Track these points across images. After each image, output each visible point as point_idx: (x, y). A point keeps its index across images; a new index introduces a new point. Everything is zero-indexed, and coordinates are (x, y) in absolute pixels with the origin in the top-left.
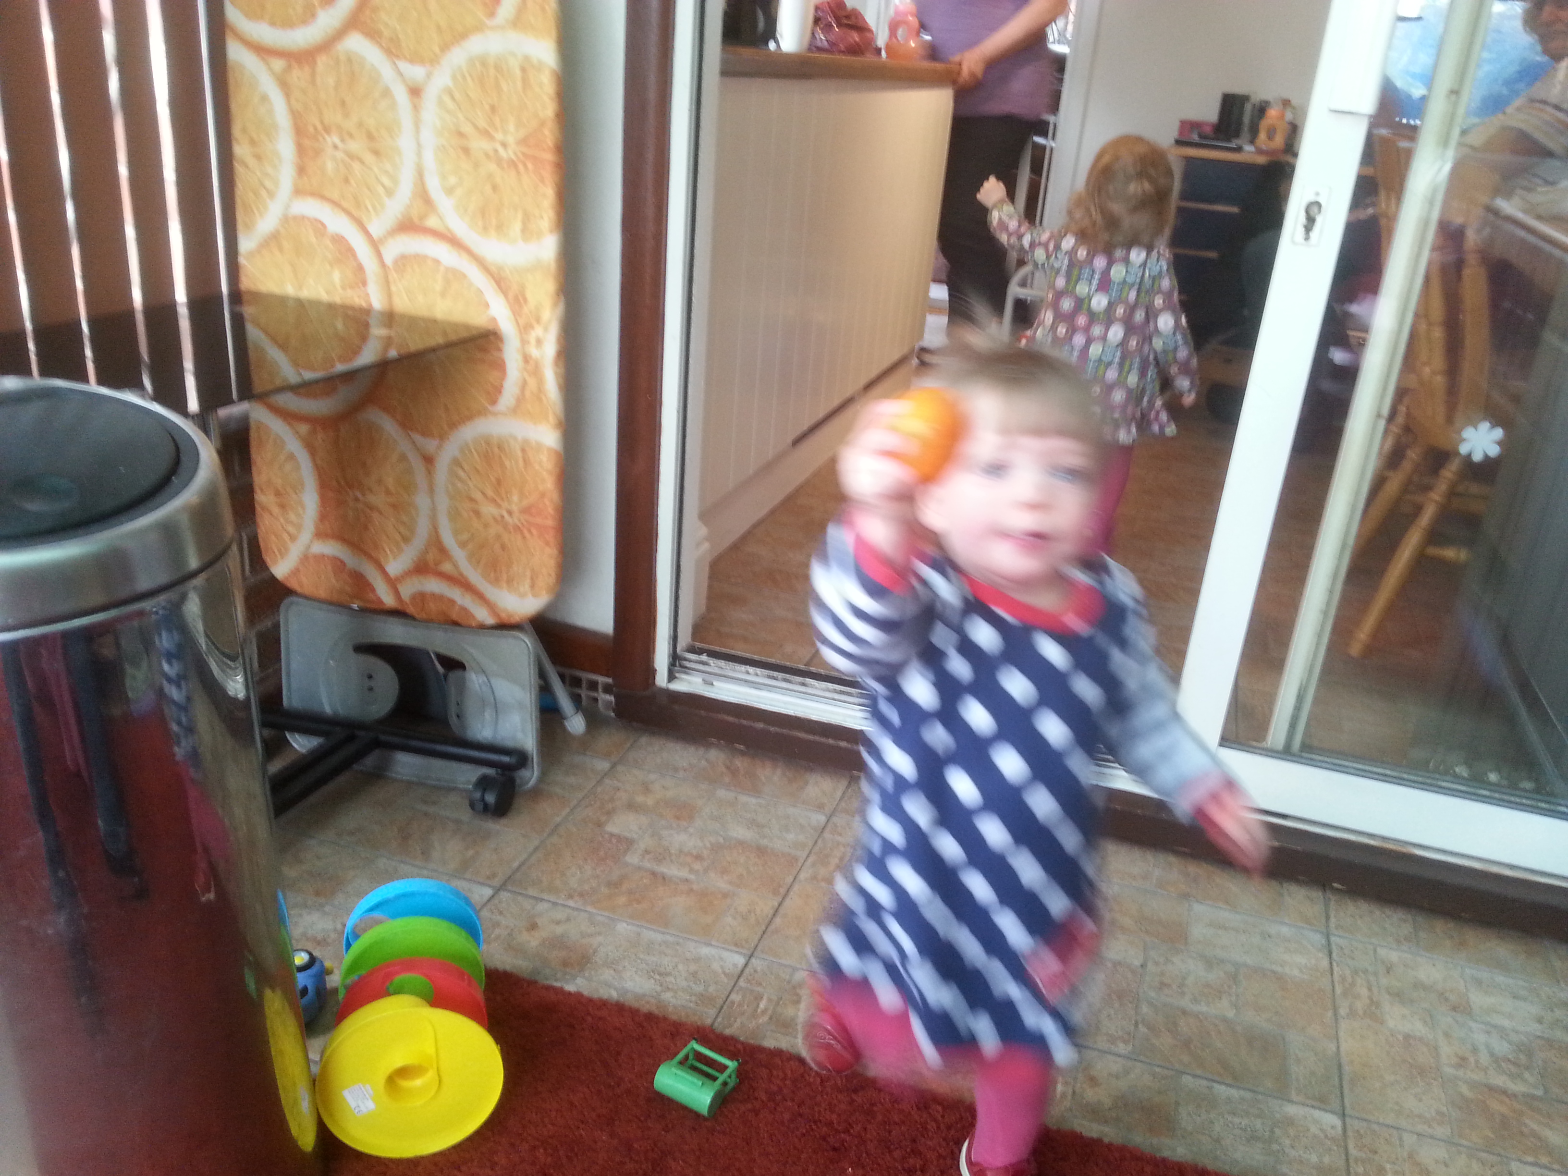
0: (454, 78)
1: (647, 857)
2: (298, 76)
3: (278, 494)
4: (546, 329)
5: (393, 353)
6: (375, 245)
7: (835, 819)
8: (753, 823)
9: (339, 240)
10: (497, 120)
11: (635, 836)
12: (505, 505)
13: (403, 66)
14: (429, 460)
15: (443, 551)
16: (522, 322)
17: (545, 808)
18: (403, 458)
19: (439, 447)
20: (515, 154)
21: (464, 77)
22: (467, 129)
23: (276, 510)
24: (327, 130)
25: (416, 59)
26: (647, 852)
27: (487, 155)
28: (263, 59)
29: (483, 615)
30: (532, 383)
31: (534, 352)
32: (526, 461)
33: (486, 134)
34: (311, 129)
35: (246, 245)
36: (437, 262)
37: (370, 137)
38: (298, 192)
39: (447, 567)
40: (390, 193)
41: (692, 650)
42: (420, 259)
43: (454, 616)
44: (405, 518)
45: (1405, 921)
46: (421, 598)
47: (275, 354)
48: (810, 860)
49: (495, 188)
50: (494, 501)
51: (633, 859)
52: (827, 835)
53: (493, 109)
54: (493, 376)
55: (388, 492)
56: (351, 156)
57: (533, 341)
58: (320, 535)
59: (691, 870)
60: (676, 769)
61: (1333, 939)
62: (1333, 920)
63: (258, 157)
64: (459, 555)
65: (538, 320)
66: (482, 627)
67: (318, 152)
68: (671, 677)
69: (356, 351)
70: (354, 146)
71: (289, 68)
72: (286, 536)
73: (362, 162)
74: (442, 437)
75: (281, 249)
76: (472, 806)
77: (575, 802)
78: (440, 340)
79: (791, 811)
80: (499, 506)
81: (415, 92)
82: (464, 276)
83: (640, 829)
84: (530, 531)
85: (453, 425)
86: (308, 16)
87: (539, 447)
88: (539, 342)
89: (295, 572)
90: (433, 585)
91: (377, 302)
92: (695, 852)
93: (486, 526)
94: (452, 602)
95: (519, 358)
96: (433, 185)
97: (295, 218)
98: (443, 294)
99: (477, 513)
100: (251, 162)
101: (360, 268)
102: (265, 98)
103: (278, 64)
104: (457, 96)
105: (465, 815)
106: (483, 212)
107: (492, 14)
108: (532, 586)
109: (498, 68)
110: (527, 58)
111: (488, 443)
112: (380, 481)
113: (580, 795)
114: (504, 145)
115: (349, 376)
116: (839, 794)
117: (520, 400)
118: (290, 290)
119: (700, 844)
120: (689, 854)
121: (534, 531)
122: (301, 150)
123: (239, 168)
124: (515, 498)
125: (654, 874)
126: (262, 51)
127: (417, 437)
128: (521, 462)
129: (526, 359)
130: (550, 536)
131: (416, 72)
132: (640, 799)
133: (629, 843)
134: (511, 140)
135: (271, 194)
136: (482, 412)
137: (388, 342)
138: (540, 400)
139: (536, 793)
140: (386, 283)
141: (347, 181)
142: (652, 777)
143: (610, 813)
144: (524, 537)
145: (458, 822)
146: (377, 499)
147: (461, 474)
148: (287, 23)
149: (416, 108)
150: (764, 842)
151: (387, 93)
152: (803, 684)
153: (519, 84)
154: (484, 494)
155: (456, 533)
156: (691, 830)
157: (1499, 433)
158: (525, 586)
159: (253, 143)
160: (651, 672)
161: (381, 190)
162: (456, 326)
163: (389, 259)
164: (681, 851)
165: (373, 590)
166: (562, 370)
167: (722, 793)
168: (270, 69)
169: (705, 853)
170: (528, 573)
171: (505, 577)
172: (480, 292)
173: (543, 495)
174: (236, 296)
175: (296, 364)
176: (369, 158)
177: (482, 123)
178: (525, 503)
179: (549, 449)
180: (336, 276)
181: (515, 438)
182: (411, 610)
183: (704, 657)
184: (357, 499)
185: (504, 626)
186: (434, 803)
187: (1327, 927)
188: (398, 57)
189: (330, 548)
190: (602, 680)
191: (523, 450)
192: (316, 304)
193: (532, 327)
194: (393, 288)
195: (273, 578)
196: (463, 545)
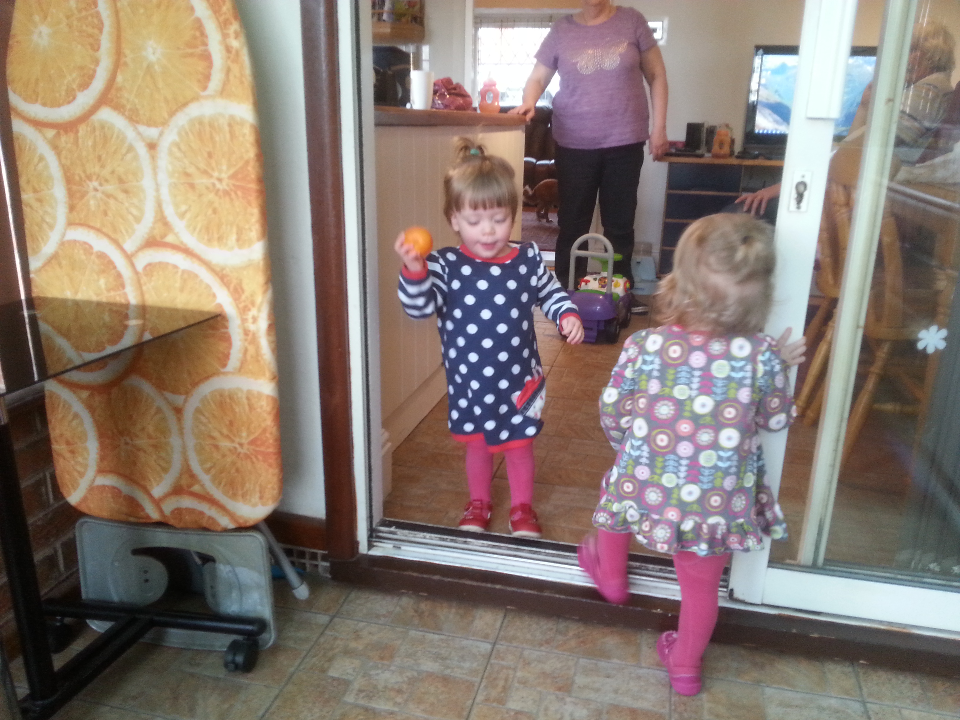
0: (179, 134)
1: (362, 695)
2: (65, 140)
3: (68, 443)
4: (259, 310)
5: (147, 336)
6: (129, 258)
7: (497, 646)
8: (437, 657)
9: (102, 256)
10: (214, 164)
11: (351, 678)
12: (237, 440)
13: (142, 128)
14: (178, 411)
15: (193, 476)
16: (242, 305)
17: (282, 660)
18: (159, 410)
19: (185, 401)
20: (228, 185)
21: (187, 133)
22: (191, 170)
23: (68, 455)
24: (89, 178)
25: (151, 123)
26: (360, 691)
27: (207, 188)
28: (40, 131)
29: (225, 522)
30: (252, 350)
31: (252, 327)
32: (251, 407)
33: (205, 173)
34: (77, 178)
35: (34, 264)
36: (175, 267)
37: (121, 181)
38: (70, 224)
39: (196, 488)
40: (138, 220)
41: (384, 523)
42: (163, 266)
43: (204, 524)
44: (163, 454)
45: (915, 684)
46: (178, 512)
47: (61, 342)
48: (483, 684)
49: (215, 211)
50: (228, 437)
51: (350, 698)
52: (493, 661)
53: (210, 155)
54: (222, 346)
55: (150, 437)
56: (109, 196)
57: (250, 320)
58: (101, 471)
59: (396, 704)
60: (378, 616)
61: (869, 705)
62: (865, 690)
63: (40, 200)
64: (205, 479)
65: (253, 303)
66: (226, 530)
67: (83, 195)
68: (370, 546)
69: (118, 336)
70: (110, 188)
71: (58, 135)
72: (76, 474)
73: (116, 199)
74: (187, 393)
75: (60, 265)
76: (226, 665)
77: (304, 653)
78: (182, 324)
79: (465, 642)
80: (233, 441)
81: (152, 146)
82: (196, 276)
83: (354, 671)
84: (256, 457)
85: (195, 384)
86: (70, 97)
87: (260, 395)
88: (255, 320)
89: (84, 499)
90: (187, 502)
91: (133, 299)
92: (396, 687)
93: (224, 456)
94: (202, 513)
95: (241, 331)
96: (169, 211)
97: (69, 241)
98: (182, 290)
99: (217, 447)
100: (35, 205)
101: (119, 276)
102: (42, 158)
103: (51, 133)
104: (183, 147)
105: (222, 673)
106: (207, 229)
107: (205, 88)
108: (261, 498)
109: (211, 125)
110: (232, 117)
111: (221, 395)
112: (143, 429)
113: (307, 646)
114: (220, 180)
115: (115, 355)
116: (498, 624)
117: (243, 362)
118: (68, 294)
119: (400, 679)
120: (392, 689)
121: (260, 457)
122: (71, 194)
123: (26, 210)
124: (244, 434)
125: (367, 709)
126: (38, 124)
127: (168, 395)
128: (247, 407)
129: (246, 332)
130: (273, 460)
131: (152, 132)
132: (353, 645)
133: (347, 683)
134: (224, 176)
135: (51, 227)
136: (216, 373)
137: (143, 329)
138: (258, 361)
139: (276, 649)
140: (139, 285)
141: (105, 213)
142: (361, 624)
143: (330, 660)
144: (253, 463)
145: (217, 679)
146: (142, 442)
147: (202, 418)
148: (56, 104)
149: (153, 158)
150: (448, 672)
151: (131, 148)
152: (465, 543)
153: (228, 136)
154: (221, 433)
155: (202, 463)
156: (392, 668)
157: (944, 333)
158: (256, 498)
159: (35, 191)
160: (355, 544)
161: (130, 218)
162: (193, 312)
163: (140, 267)
164: (386, 687)
165: (143, 510)
166: (273, 338)
167: (413, 633)
168: (45, 138)
169: (405, 686)
170: (258, 489)
171: (240, 492)
172: (208, 287)
173: (265, 430)
174: (31, 302)
175: (77, 348)
176: (121, 196)
177: (202, 166)
178: (252, 437)
179: (268, 396)
180: (102, 282)
181: (241, 390)
182: (172, 522)
183: (393, 529)
184: (127, 444)
185: (242, 529)
186: (198, 665)
187: (862, 696)
188: (137, 122)
189: (109, 480)
190: (320, 552)
191: (248, 399)
192: (89, 303)
193: (249, 310)
194: (144, 288)
195: (68, 506)
196: (208, 471)
